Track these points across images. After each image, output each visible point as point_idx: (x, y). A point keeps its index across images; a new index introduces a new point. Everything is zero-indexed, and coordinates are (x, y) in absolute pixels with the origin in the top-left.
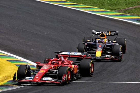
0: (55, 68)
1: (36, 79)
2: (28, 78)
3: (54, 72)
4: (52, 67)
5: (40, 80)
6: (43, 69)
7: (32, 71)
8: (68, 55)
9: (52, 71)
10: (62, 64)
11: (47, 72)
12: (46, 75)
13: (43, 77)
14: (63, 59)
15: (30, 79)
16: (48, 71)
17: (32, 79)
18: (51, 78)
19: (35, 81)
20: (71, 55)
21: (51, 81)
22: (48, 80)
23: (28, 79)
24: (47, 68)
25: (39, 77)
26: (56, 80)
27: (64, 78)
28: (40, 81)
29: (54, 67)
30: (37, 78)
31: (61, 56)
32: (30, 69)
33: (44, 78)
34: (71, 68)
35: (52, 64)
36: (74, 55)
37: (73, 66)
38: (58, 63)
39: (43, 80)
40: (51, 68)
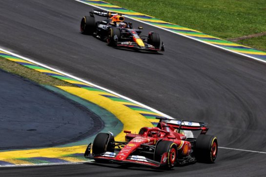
0: (154, 143)
1: (120, 157)
2: (108, 154)
3: (151, 149)
4: (149, 140)
5: (126, 159)
6: (134, 143)
7: (116, 144)
8: (178, 125)
9: (148, 146)
10: (165, 137)
11: (138, 147)
12: (136, 152)
13: (131, 154)
14: (168, 130)
15: (111, 156)
16: (142, 146)
17: (113, 156)
18: (144, 158)
19: (119, 159)
20: (183, 125)
21: (144, 162)
22: (138, 160)
23: (109, 156)
24: (140, 141)
25: (125, 154)
26: (150, 160)
27: (164, 160)
28: (125, 161)
29: (151, 141)
30: (122, 155)
31: (166, 125)
32: (114, 140)
33: (133, 156)
34: (179, 145)
35: (149, 135)
36: (187, 126)
37: (183, 142)
38: (160, 136)
39: (132, 159)
40: (147, 142)
